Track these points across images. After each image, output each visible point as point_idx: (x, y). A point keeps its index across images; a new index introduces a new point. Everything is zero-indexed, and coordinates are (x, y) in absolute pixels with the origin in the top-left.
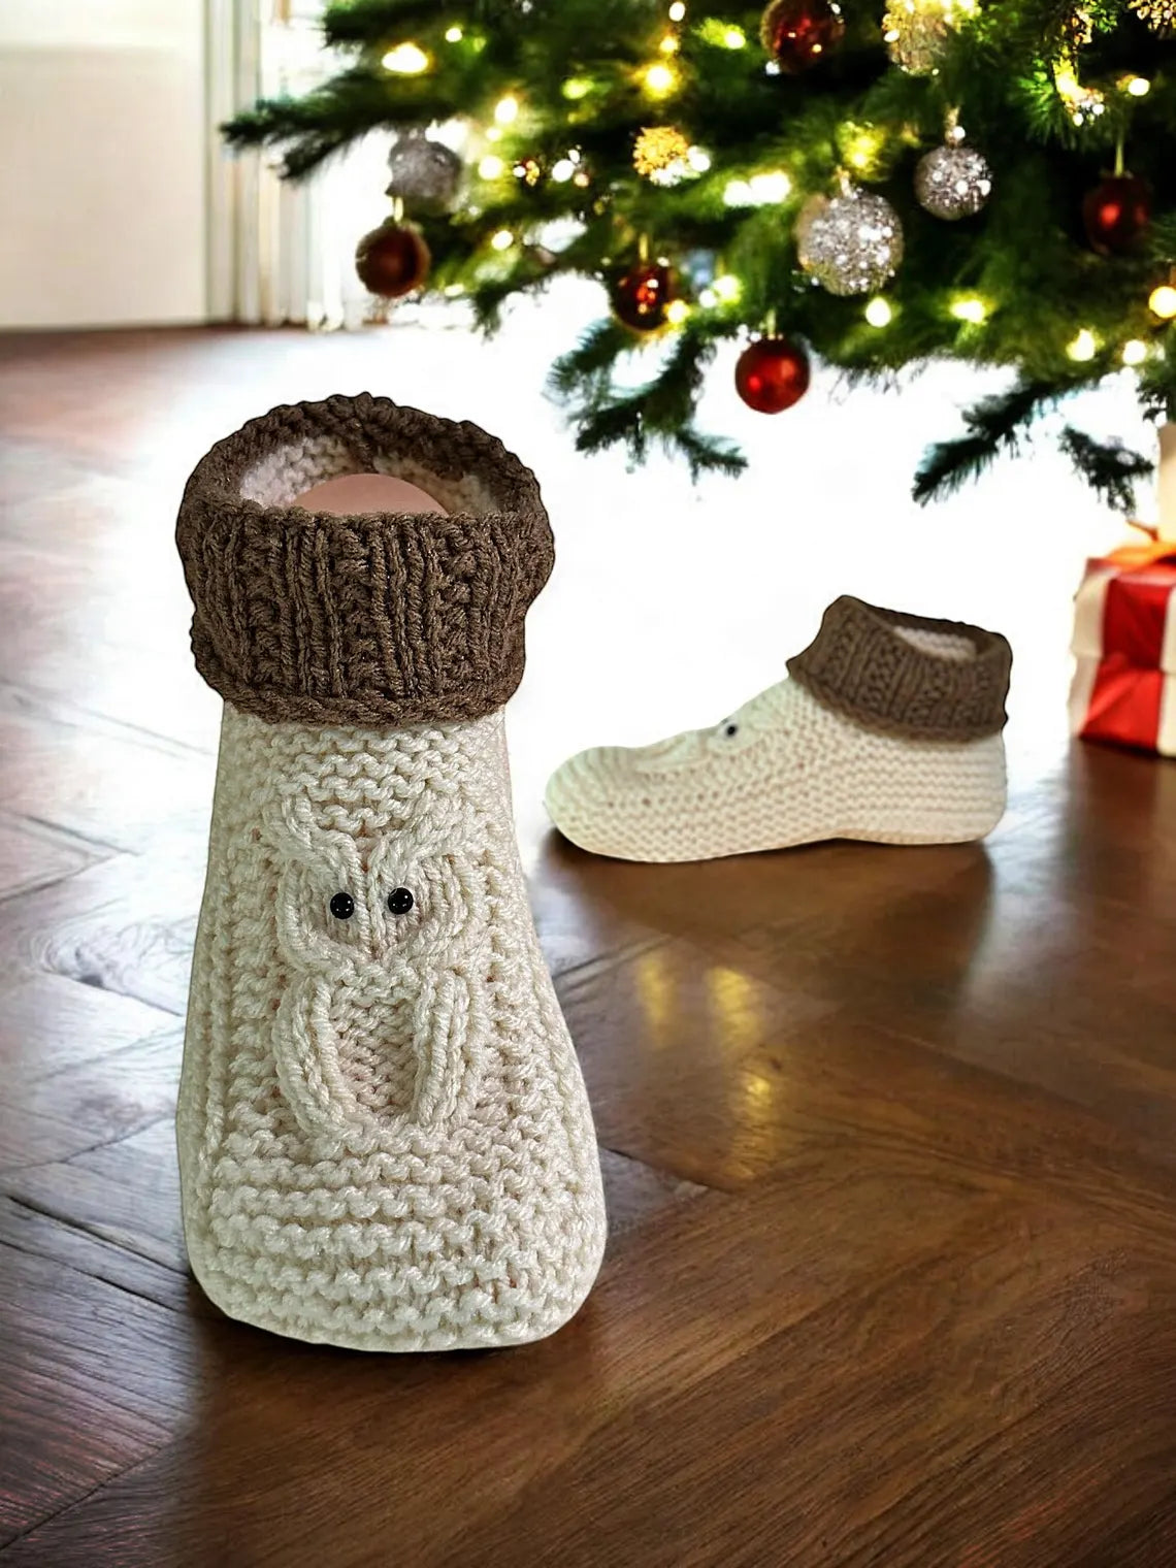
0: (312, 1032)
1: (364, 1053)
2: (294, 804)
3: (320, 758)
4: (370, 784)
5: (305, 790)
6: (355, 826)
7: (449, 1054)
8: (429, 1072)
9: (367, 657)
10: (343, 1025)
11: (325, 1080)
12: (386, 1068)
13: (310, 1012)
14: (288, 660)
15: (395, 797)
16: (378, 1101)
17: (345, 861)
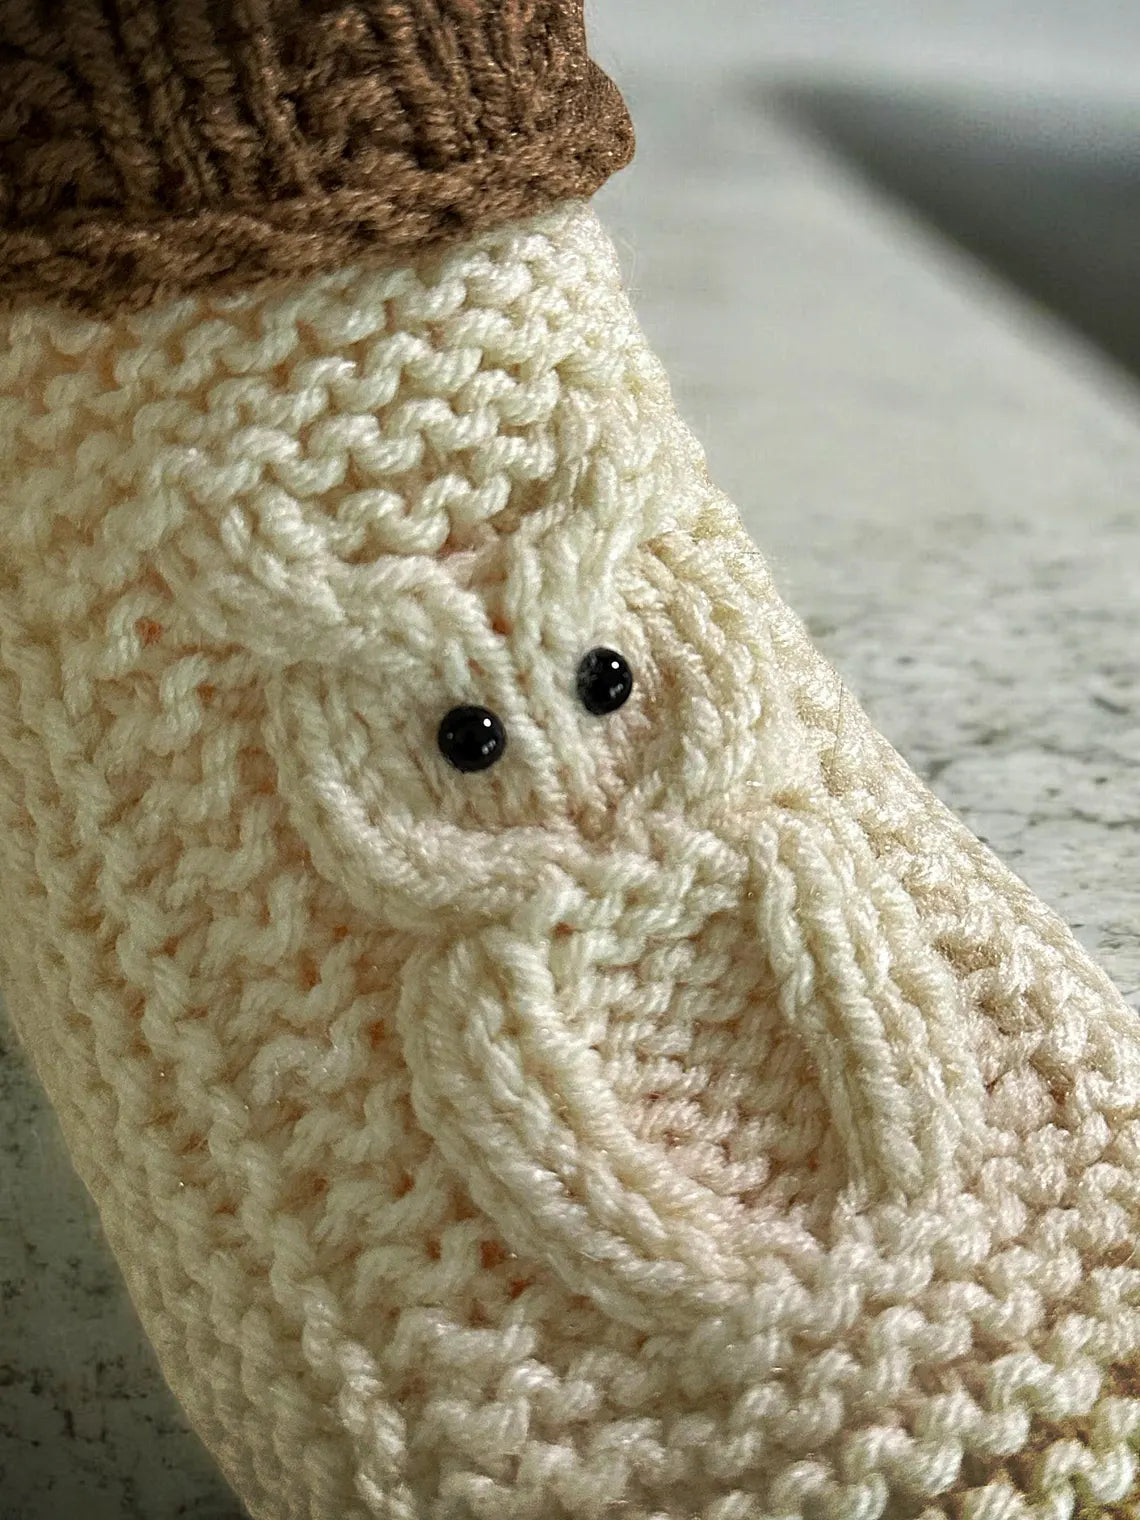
0: (544, 1074)
1: (665, 1073)
2: (254, 520)
3: (282, 377)
4: (434, 412)
5: (271, 475)
6: (435, 530)
7: (880, 1004)
8: (855, 1061)
9: (352, 65)
10: (595, 1029)
11: (630, 1179)
12: (733, 1088)
13: (515, 1028)
14: (122, 123)
15: (507, 429)
16: (753, 1173)
17: (444, 622)
